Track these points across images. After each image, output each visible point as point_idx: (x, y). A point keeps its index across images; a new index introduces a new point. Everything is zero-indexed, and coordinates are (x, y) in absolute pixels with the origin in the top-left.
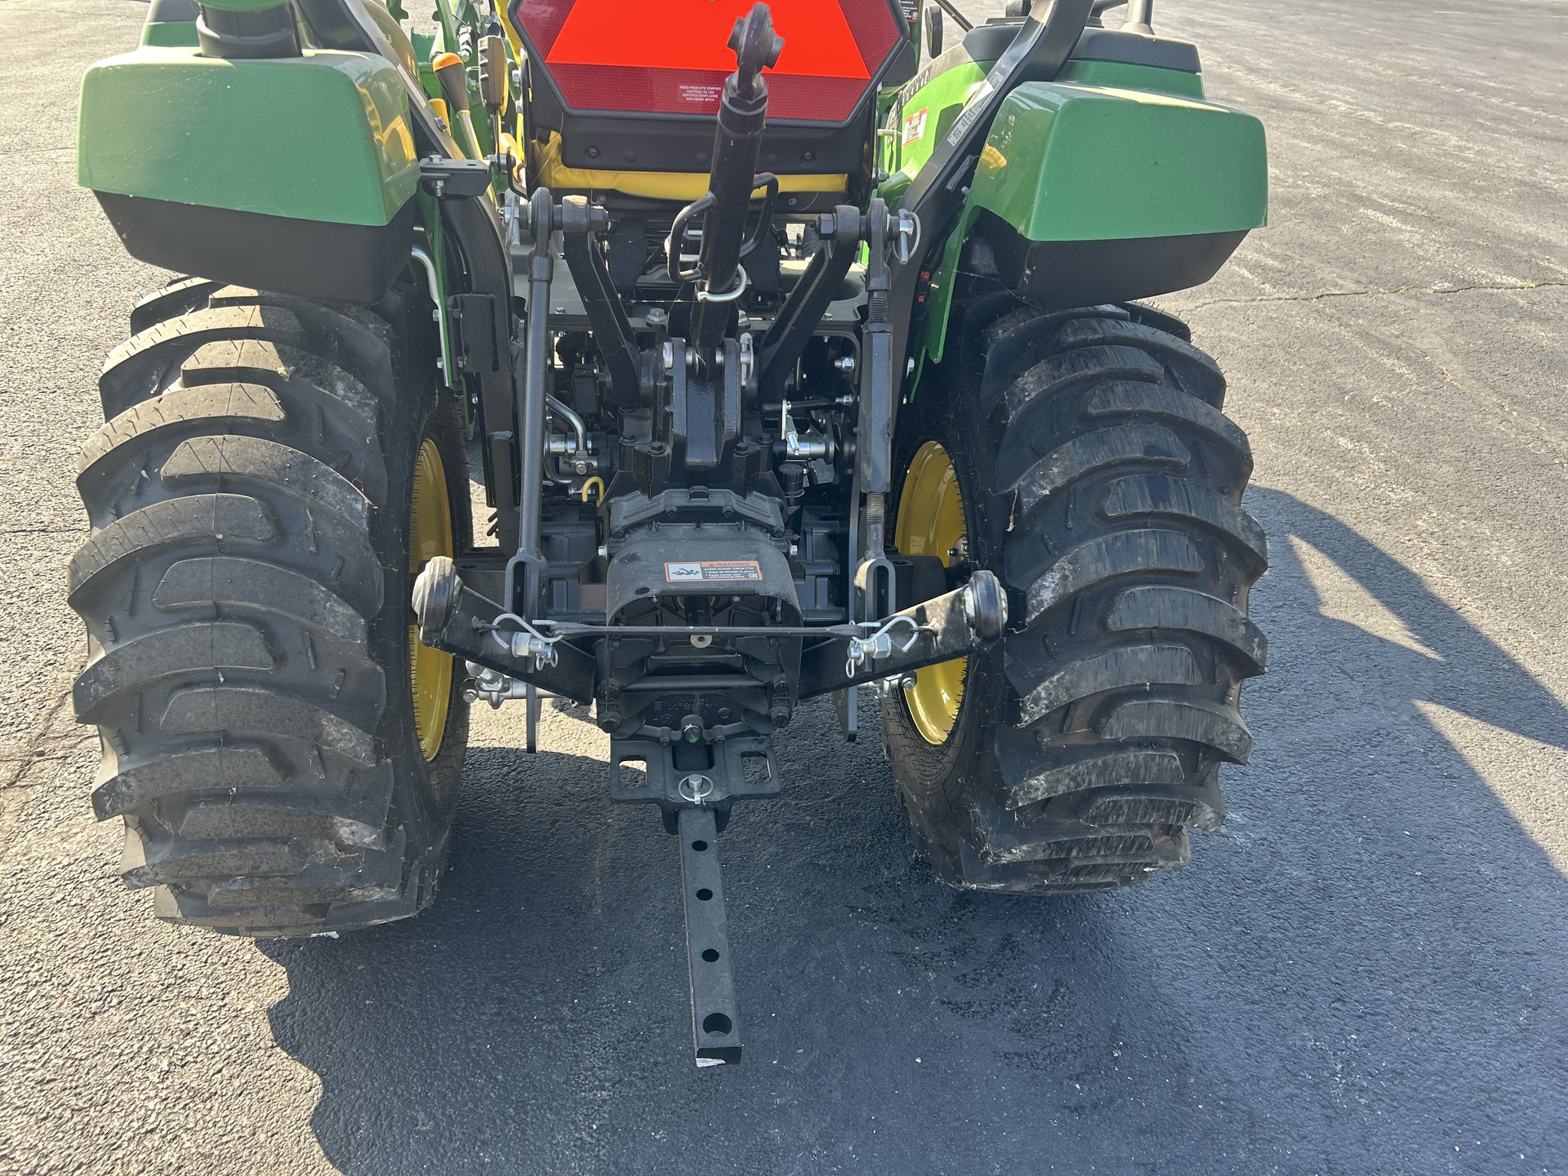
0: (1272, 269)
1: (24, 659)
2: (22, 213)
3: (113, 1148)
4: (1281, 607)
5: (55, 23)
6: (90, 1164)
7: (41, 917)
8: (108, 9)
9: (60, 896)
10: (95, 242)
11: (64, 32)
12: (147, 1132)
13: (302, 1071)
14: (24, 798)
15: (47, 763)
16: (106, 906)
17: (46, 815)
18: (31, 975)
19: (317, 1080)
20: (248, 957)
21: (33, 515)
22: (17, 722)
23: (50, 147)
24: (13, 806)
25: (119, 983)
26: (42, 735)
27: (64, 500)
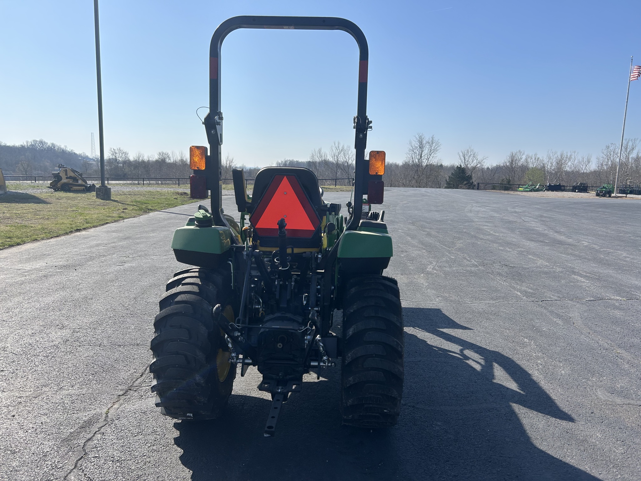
0: (529, 293)
1: (129, 371)
2: (142, 272)
3: (136, 458)
4: (480, 379)
5: (158, 221)
6: (130, 460)
7: (126, 419)
8: (174, 217)
9: (131, 415)
10: (161, 279)
11: (160, 224)
12: (143, 456)
13: (179, 449)
14: (125, 398)
15: (131, 391)
16: (141, 418)
17: (130, 401)
18: (123, 428)
19: (182, 451)
20: (171, 429)
21: (135, 341)
22: (126, 383)
23: (152, 255)
24: (123, 399)
25: (142, 431)
26: (131, 386)
27: (143, 339)
